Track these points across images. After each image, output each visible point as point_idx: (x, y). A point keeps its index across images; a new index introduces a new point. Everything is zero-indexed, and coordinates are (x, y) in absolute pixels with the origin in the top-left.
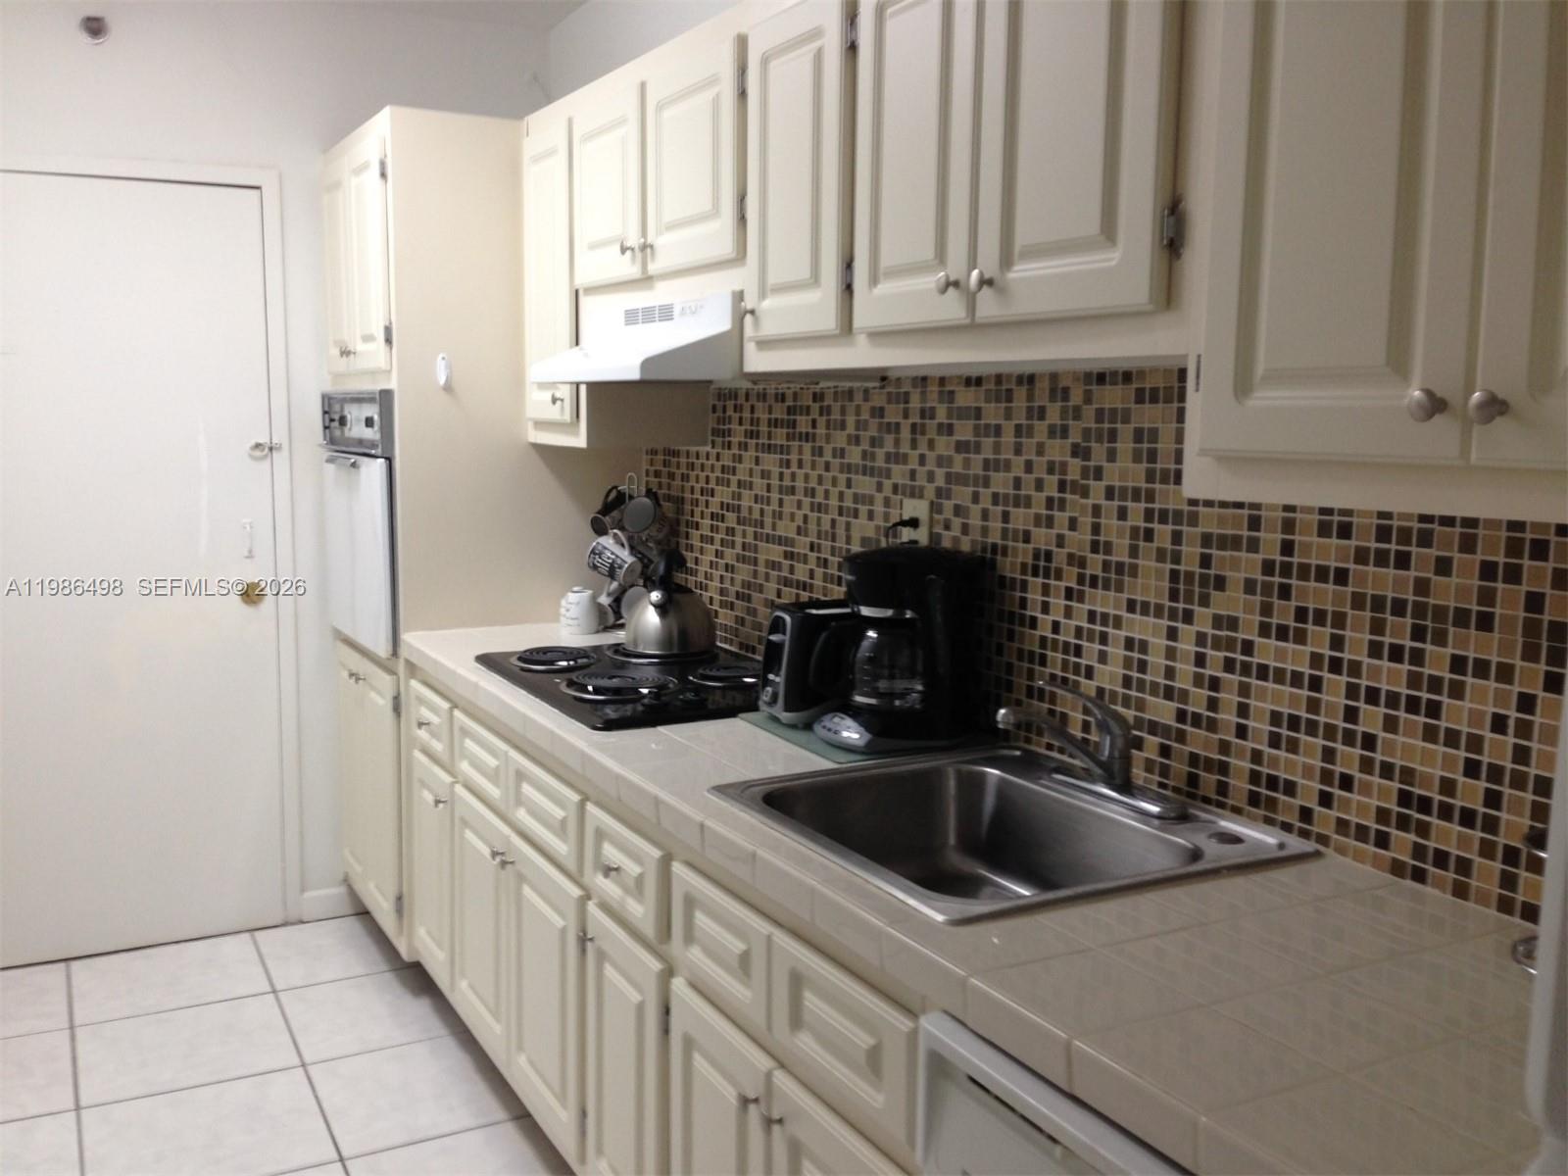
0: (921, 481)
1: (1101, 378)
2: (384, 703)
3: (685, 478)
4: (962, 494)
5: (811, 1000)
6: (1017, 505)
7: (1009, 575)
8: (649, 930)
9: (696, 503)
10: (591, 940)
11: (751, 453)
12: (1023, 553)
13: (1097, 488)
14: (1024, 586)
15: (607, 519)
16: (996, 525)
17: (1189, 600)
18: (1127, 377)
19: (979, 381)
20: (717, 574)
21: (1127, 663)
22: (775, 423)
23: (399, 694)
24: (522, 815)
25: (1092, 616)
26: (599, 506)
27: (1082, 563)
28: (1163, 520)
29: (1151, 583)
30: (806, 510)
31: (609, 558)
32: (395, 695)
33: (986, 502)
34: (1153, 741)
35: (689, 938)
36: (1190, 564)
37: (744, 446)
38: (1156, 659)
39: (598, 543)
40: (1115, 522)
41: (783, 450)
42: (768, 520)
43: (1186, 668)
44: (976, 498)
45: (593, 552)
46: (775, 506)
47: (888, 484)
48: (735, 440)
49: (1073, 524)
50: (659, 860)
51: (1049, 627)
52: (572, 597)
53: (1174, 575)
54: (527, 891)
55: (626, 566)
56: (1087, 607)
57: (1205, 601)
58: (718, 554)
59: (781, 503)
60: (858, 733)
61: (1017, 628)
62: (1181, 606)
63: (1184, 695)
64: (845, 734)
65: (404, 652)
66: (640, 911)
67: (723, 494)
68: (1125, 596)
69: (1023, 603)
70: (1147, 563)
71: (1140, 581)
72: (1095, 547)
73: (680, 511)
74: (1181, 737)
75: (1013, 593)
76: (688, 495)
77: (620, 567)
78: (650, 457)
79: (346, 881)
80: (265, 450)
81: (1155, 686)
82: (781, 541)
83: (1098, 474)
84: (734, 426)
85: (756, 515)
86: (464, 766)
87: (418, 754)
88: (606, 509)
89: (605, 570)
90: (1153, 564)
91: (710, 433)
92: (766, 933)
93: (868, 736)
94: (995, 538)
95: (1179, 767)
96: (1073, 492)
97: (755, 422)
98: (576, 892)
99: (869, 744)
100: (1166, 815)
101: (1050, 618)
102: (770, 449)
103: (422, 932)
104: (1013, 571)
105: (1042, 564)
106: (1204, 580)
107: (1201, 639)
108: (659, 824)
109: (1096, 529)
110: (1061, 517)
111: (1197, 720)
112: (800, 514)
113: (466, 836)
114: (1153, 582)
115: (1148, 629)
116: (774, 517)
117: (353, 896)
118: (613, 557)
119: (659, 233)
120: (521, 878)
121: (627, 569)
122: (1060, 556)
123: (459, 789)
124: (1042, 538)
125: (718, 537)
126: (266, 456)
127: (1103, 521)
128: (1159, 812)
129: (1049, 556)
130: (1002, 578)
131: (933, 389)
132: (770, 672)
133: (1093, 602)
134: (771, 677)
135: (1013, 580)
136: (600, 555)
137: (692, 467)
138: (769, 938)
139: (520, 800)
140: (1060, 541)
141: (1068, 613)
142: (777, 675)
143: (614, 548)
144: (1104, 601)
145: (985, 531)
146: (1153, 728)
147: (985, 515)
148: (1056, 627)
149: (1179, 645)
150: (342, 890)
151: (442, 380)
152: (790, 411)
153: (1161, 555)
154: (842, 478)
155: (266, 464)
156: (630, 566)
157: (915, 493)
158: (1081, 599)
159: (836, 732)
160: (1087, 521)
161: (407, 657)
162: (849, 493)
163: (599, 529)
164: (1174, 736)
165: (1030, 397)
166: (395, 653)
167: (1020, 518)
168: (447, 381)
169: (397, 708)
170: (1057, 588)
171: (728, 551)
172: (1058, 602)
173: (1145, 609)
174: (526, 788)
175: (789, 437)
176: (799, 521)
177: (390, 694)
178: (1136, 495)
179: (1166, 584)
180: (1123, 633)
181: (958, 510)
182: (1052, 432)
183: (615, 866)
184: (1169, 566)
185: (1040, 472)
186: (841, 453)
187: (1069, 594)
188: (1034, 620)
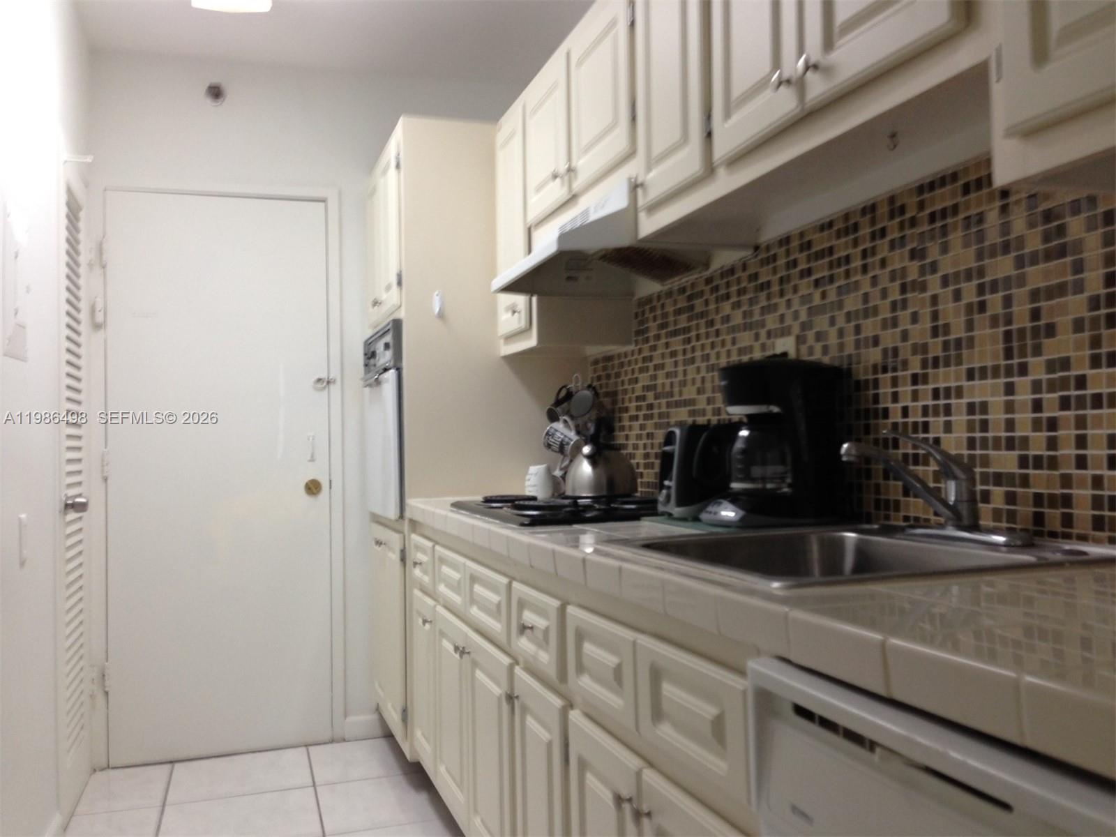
0: (789, 321)
1: (932, 186)
2: (395, 557)
3: (618, 375)
4: (821, 322)
5: (668, 689)
6: (866, 316)
7: (862, 378)
8: (552, 672)
9: (625, 392)
10: (517, 697)
11: (663, 341)
12: (874, 355)
13: (934, 281)
14: (876, 382)
15: (559, 410)
16: (850, 339)
17: (1023, 354)
18: (954, 176)
19: (830, 224)
20: (641, 443)
21: (971, 426)
22: (678, 312)
23: (405, 548)
24: (475, 611)
25: (936, 394)
26: (552, 401)
27: (924, 348)
28: (994, 290)
29: (987, 350)
30: (703, 373)
31: (559, 438)
32: (402, 548)
33: (841, 322)
34: (998, 492)
35: (580, 669)
36: (1022, 321)
37: (658, 337)
38: (997, 416)
39: (551, 428)
40: (951, 305)
41: (686, 330)
42: (676, 389)
43: (1024, 417)
44: (832, 322)
45: (547, 434)
46: (680, 377)
47: (763, 333)
48: (651, 334)
49: (915, 318)
50: (558, 609)
51: (899, 413)
52: (533, 469)
53: (1008, 336)
54: (479, 674)
55: (572, 443)
56: (931, 386)
57: (1037, 351)
58: (642, 427)
59: (685, 372)
60: (733, 511)
61: (872, 422)
62: (1016, 361)
63: (1025, 442)
64: (724, 513)
65: (408, 514)
66: (546, 659)
67: (644, 379)
68: (965, 367)
69: (876, 399)
70: (983, 332)
71: (977, 349)
72: (935, 332)
73: (614, 402)
74: (1025, 481)
75: (867, 392)
76: (620, 388)
77: (568, 444)
78: (593, 367)
79: (378, 710)
80: (324, 383)
81: (997, 440)
82: (686, 403)
83: (934, 267)
84: (651, 324)
85: (668, 389)
86: (442, 588)
87: (417, 593)
88: (558, 403)
89: (556, 447)
90: (988, 331)
91: (633, 334)
92: (631, 639)
93: (742, 513)
94: (850, 350)
95: (1025, 510)
96: (913, 290)
97: (665, 315)
98: (506, 660)
99: (742, 520)
100: (1012, 544)
101: (900, 405)
102: (675, 333)
103: (418, 734)
104: (866, 373)
105: (891, 362)
106: (1036, 332)
107: (1036, 386)
108: (557, 574)
109: (935, 316)
110: (904, 315)
111: (1038, 462)
112: (698, 377)
113: (443, 644)
114: (988, 347)
115: (988, 391)
116: (680, 386)
117: (383, 722)
118: (562, 437)
119: (579, 158)
120: (475, 664)
121: (573, 445)
122: (905, 351)
123: (440, 609)
124: (889, 338)
125: (641, 413)
126: (324, 388)
127: (941, 307)
128: (1006, 542)
129: (895, 351)
130: (858, 383)
131: (795, 244)
132: (666, 479)
133: (936, 380)
134: (667, 483)
135: (867, 381)
136: (553, 435)
137: (622, 365)
138: (634, 643)
139: (473, 600)
140: (905, 336)
141: (915, 396)
142: (671, 480)
143: (564, 431)
144: (946, 378)
145: (841, 346)
146: (998, 479)
147: (841, 333)
148: (905, 412)
149: (1017, 398)
150: (375, 717)
151: (437, 310)
152: (690, 298)
153: (994, 321)
154: (728, 338)
155: (326, 392)
156: (574, 443)
157: (784, 332)
158: (925, 382)
159: (716, 513)
160: (926, 311)
161: (410, 517)
162: (734, 349)
163: (553, 417)
164: (1017, 481)
165: (873, 222)
166: (402, 516)
167: (870, 327)
168: (440, 310)
169: (403, 559)
170: (904, 377)
171: (649, 423)
172: (906, 389)
173: (983, 373)
174: (478, 588)
175: (690, 319)
176: (698, 384)
177: (398, 548)
178: (969, 275)
179: (1001, 346)
180: (965, 401)
181: (819, 336)
182: (892, 245)
183: (530, 626)
184: (1002, 329)
185: (884, 282)
186: (727, 319)
187: (915, 379)
188: (886, 411)
